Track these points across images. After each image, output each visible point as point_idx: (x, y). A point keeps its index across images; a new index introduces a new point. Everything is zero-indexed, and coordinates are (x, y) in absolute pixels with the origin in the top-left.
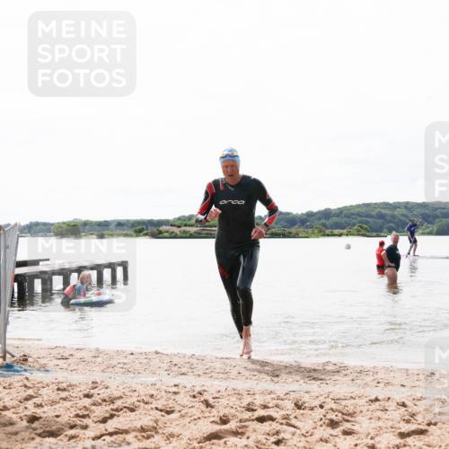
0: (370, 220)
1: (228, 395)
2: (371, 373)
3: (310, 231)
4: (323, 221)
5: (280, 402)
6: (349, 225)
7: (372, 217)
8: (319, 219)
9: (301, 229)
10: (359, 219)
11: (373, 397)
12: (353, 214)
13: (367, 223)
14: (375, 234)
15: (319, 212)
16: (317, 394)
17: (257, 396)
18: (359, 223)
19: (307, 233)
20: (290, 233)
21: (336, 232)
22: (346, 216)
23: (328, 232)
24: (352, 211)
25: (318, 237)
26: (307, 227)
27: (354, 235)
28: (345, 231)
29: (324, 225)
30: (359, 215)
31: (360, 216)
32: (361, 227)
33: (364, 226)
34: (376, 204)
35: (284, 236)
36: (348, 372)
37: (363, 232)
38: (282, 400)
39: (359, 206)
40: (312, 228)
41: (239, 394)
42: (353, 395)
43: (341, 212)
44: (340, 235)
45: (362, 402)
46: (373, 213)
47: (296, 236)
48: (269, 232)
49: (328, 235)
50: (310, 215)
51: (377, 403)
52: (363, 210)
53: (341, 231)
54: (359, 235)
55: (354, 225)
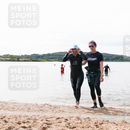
0: (62, 57)
1: (13, 118)
2: (58, 108)
3: (44, 60)
4: (48, 57)
5: (29, 120)
6: (55, 58)
8: (47, 56)
9: (41, 59)
10: (58, 56)
11: (58, 117)
12: (56, 55)
15: (47, 54)
16: (41, 116)
17: (22, 118)
18: (58, 57)
19: (43, 60)
20: (38, 60)
21: (52, 60)
22: (54, 56)
23: (49, 60)
24: (56, 54)
25: (46, 61)
26: (43, 59)
28: (54, 60)
29: (48, 58)
30: (58, 55)
32: (59, 59)
34: (63, 52)
35: (36, 61)
36: (51, 107)
37: (59, 60)
38: (30, 119)
39: (58, 53)
40: (44, 59)
41: (16, 117)
42: (52, 117)
43: (53, 54)
44: (53, 61)
45: (54, 119)
46: (62, 55)
47: (40, 61)
48: (32, 60)
49: (49, 61)
50: (44, 55)
51: (59, 119)
52: (60, 54)
53: (53, 60)
54: (58, 61)
55: (57, 58)
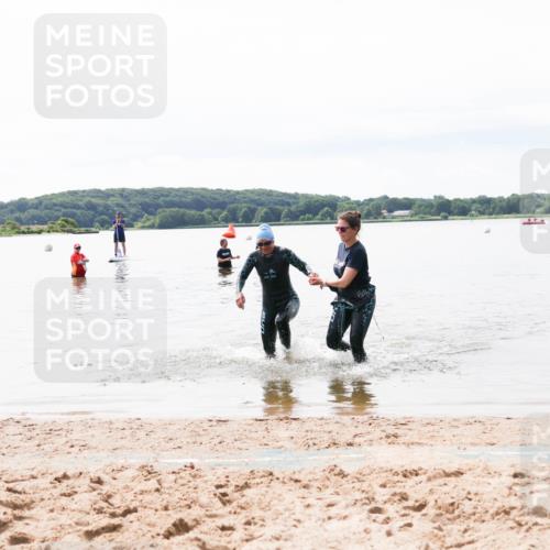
0: (78, 212)
2: (64, 433)
4: (17, 214)
6: (50, 218)
7: (79, 207)
8: (13, 212)
10: (63, 210)
11: (60, 474)
12: (55, 205)
13: (73, 215)
14: (83, 229)
15: (12, 203)
18: (64, 215)
21: (34, 228)
22: (46, 208)
23: (23, 228)
24: (54, 201)
25: (10, 235)
27: (57, 231)
28: (45, 227)
29: (18, 220)
30: (63, 205)
31: (65, 207)
32: (66, 222)
33: (70, 219)
34: (84, 191)
36: (34, 433)
37: (68, 228)
39: (63, 194)
40: (2, 223)
42: (34, 473)
43: (40, 203)
44: (40, 232)
45: (43, 482)
46: (80, 203)
49: (24, 233)
51: (65, 483)
52: (69, 199)
53: (41, 227)
54: (64, 231)
55: (57, 218)
